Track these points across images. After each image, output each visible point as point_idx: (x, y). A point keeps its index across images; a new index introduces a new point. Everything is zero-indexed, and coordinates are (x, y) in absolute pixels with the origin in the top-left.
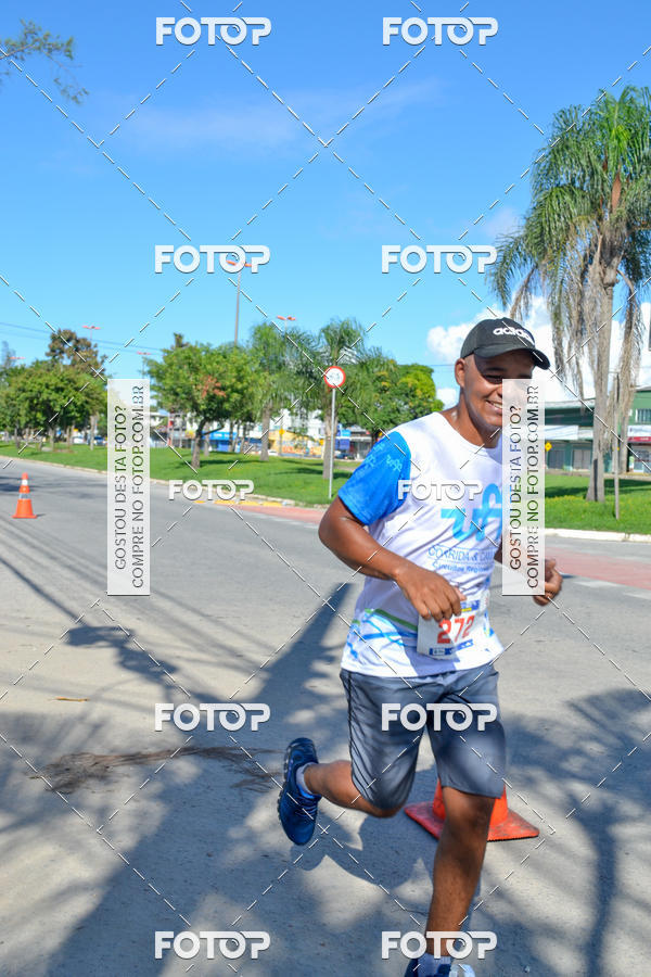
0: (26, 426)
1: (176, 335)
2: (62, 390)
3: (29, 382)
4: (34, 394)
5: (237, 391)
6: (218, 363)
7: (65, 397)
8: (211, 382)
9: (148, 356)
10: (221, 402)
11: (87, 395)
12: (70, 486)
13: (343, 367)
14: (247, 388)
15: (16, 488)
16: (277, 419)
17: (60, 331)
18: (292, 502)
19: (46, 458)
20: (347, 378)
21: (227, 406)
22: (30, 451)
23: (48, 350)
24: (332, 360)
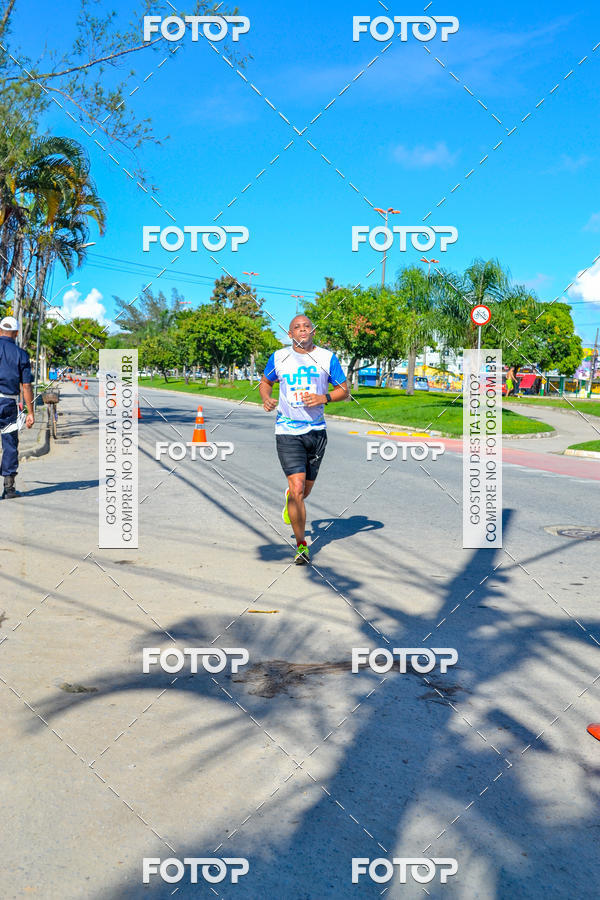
0: (195, 364)
1: (327, 279)
2: (226, 330)
3: (197, 324)
4: (201, 335)
5: (386, 330)
6: (369, 304)
7: (228, 337)
8: (362, 321)
9: (305, 299)
10: (372, 340)
11: (248, 335)
12: (236, 417)
13: (487, 306)
14: (395, 327)
15: (192, 420)
16: (420, 356)
17: (223, 278)
18: (440, 433)
19: (212, 392)
20: (491, 315)
21: (377, 344)
22: (198, 386)
23: (213, 295)
24: (477, 300)
